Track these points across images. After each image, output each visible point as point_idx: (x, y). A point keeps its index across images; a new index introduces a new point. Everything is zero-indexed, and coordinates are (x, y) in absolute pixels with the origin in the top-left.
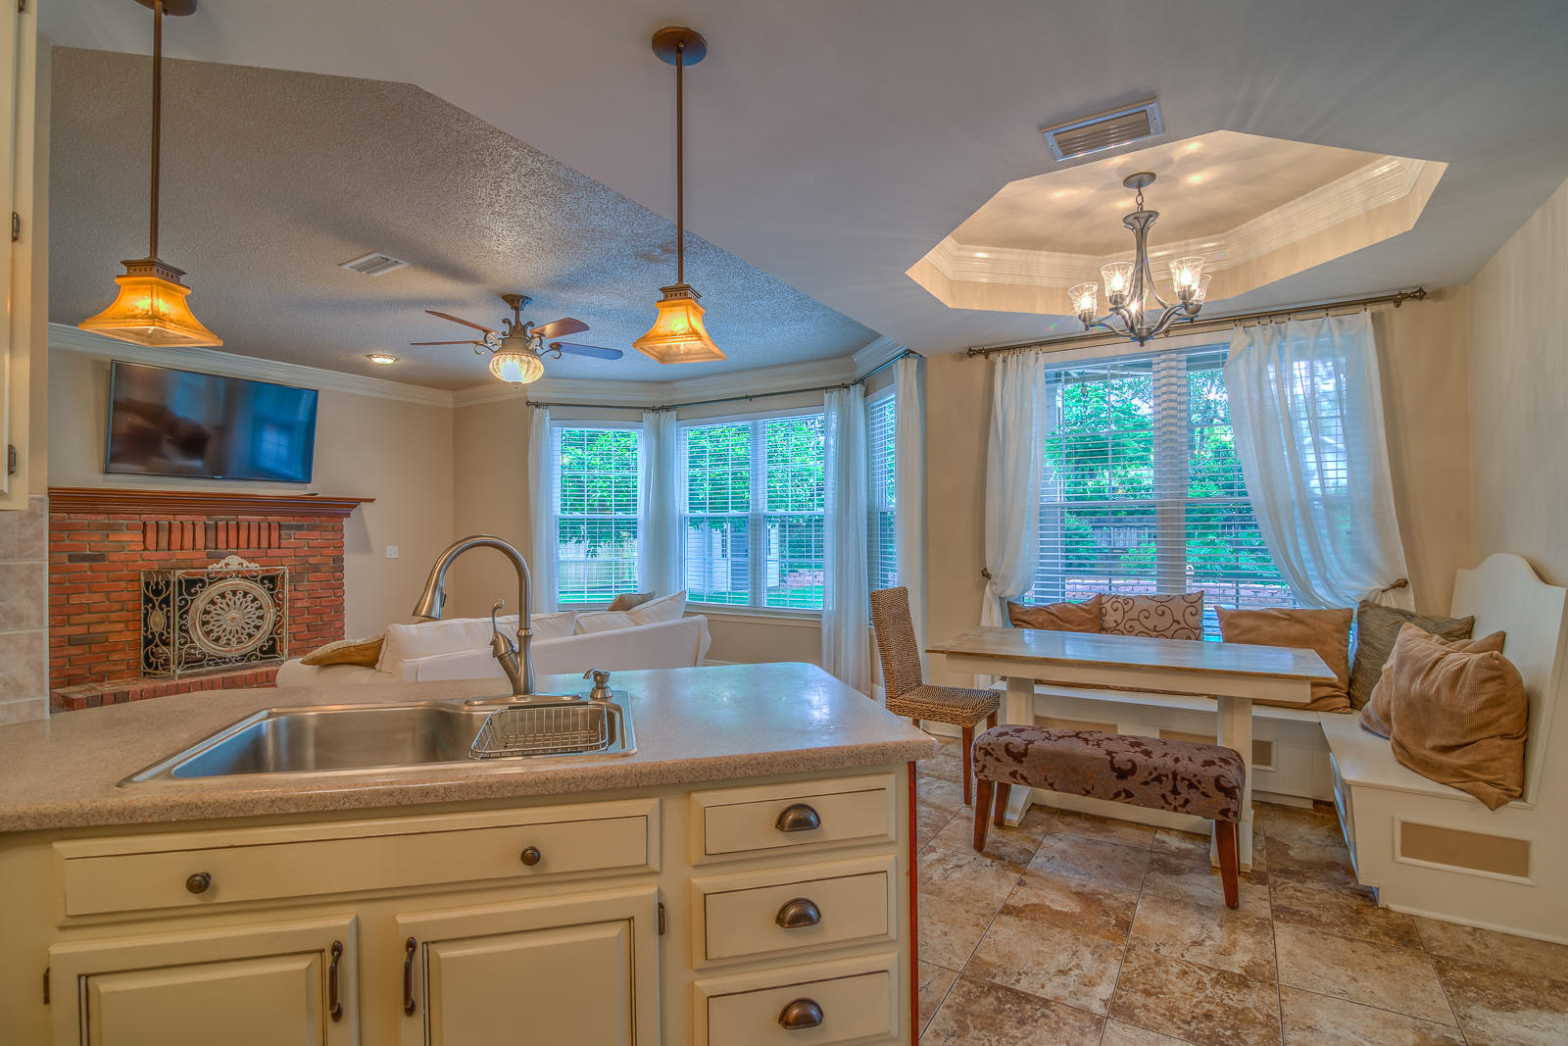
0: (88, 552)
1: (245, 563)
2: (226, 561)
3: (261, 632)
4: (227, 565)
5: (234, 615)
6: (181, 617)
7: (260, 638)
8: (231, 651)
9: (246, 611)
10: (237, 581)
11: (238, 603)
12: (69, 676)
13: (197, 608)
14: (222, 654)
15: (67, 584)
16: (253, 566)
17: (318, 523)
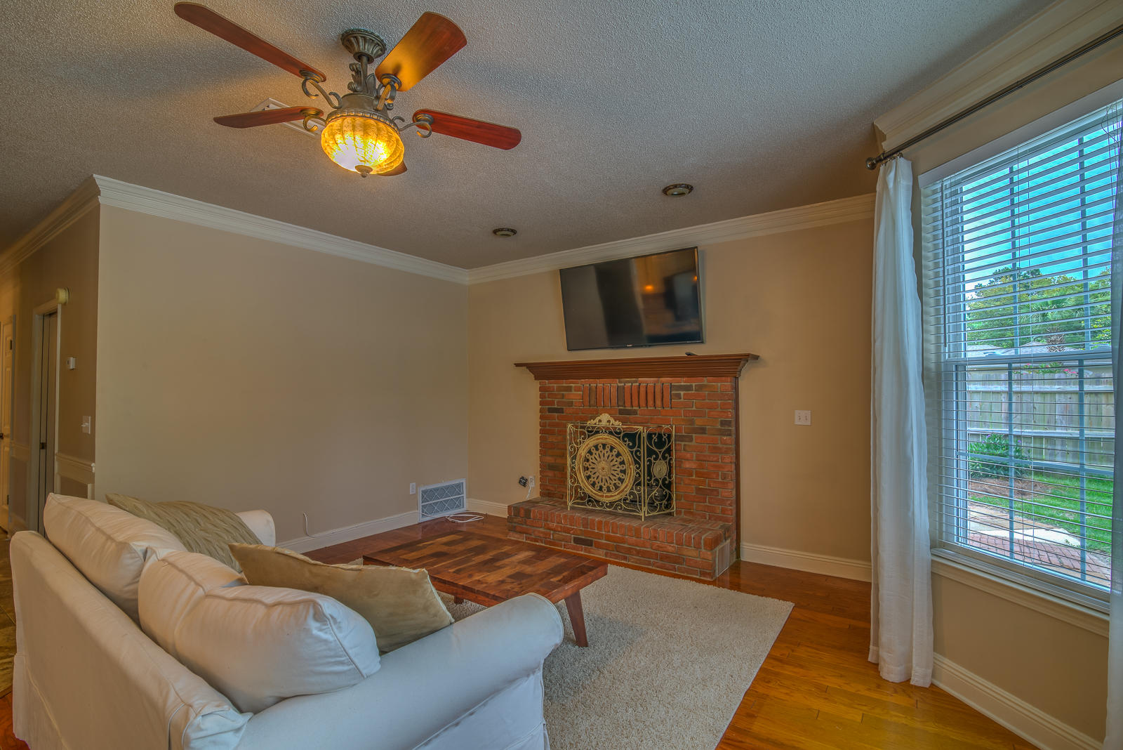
0: (556, 406)
1: (612, 421)
2: (599, 418)
3: (624, 485)
4: (600, 421)
5: (603, 465)
6: (572, 459)
7: (623, 491)
8: (602, 496)
9: (612, 464)
10: (606, 436)
11: (606, 455)
12: (549, 490)
13: (581, 456)
14: (598, 498)
15: (548, 428)
16: (618, 424)
17: (705, 383)
